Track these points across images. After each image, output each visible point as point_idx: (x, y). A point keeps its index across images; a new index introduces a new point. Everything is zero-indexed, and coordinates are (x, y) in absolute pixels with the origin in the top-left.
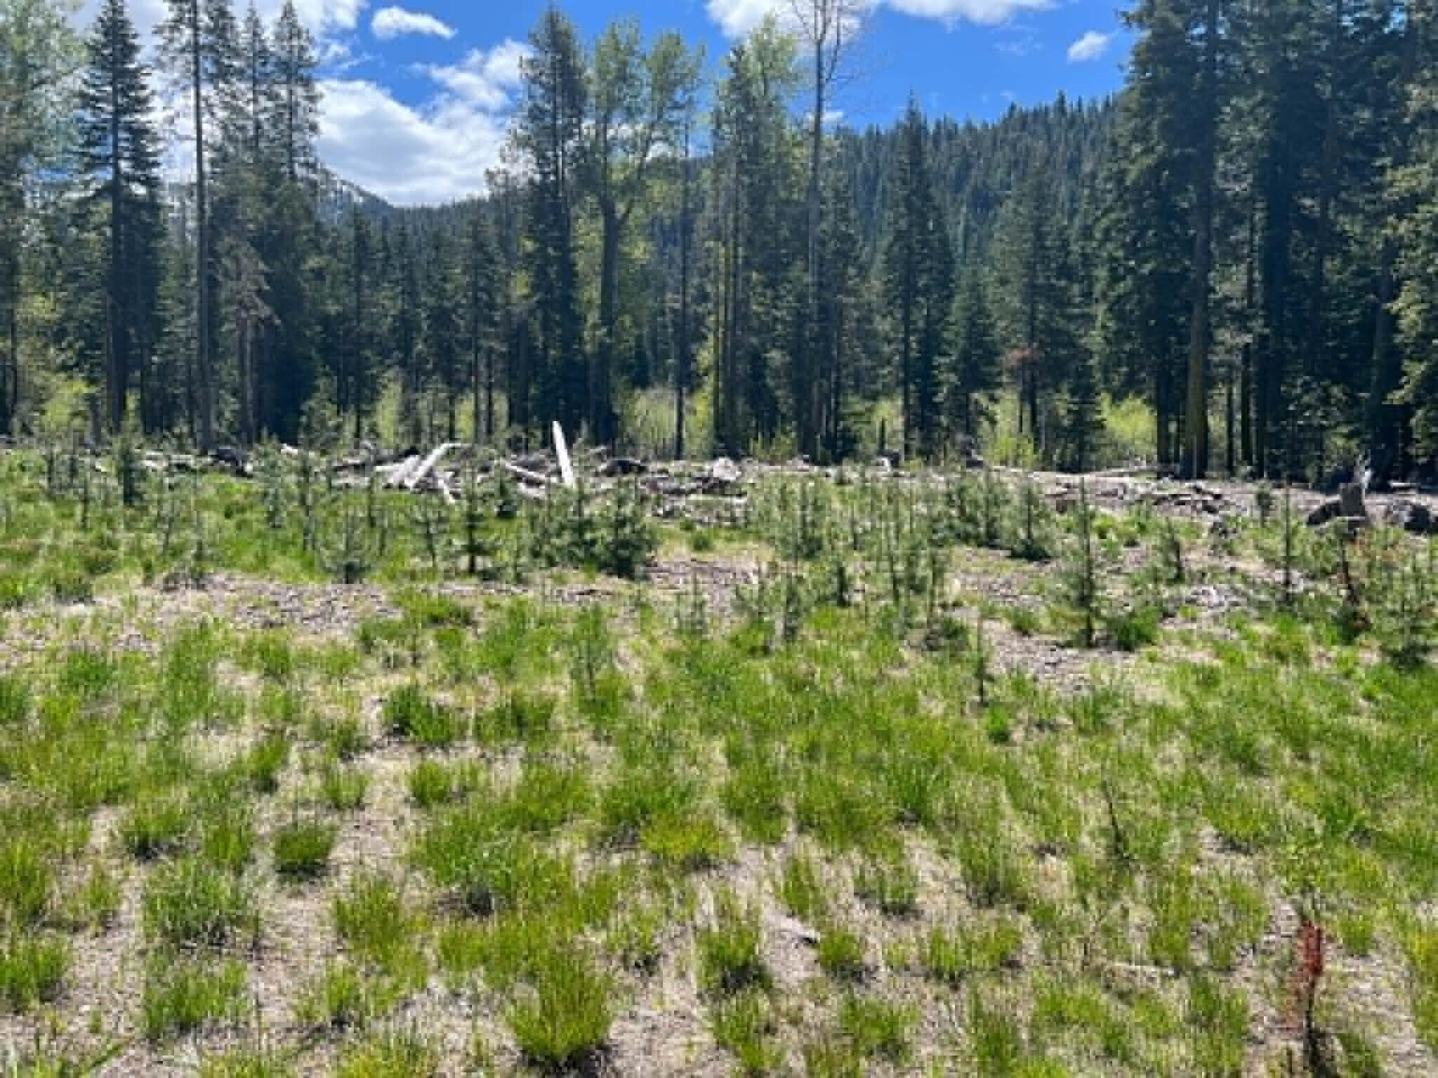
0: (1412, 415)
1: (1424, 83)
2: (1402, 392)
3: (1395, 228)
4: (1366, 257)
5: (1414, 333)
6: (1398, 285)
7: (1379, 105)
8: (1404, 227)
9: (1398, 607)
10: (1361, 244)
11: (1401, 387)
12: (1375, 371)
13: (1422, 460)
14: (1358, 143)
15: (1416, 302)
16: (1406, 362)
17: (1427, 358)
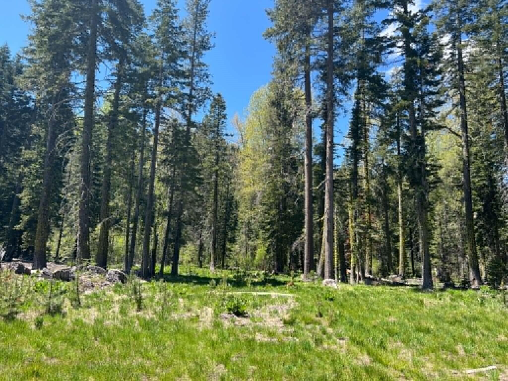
0: (22, 234)
1: (38, 126)
2: (19, 226)
3: (23, 170)
4: (13, 179)
5: (25, 206)
6: (23, 188)
7: (22, 129)
8: (26, 170)
9: (8, 298)
10: (11, 173)
11: (19, 224)
12: (11, 218)
13: (24, 250)
14: (14, 139)
15: (27, 195)
16: (22, 215)
17: (30, 214)
